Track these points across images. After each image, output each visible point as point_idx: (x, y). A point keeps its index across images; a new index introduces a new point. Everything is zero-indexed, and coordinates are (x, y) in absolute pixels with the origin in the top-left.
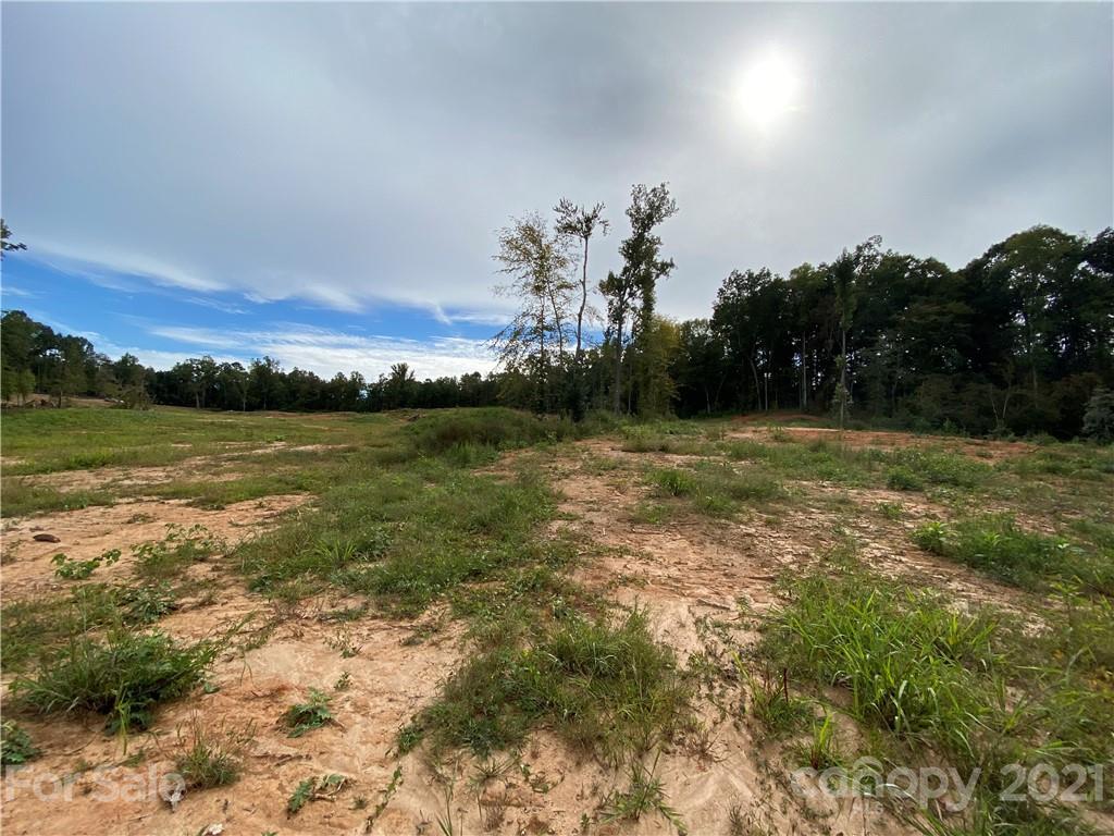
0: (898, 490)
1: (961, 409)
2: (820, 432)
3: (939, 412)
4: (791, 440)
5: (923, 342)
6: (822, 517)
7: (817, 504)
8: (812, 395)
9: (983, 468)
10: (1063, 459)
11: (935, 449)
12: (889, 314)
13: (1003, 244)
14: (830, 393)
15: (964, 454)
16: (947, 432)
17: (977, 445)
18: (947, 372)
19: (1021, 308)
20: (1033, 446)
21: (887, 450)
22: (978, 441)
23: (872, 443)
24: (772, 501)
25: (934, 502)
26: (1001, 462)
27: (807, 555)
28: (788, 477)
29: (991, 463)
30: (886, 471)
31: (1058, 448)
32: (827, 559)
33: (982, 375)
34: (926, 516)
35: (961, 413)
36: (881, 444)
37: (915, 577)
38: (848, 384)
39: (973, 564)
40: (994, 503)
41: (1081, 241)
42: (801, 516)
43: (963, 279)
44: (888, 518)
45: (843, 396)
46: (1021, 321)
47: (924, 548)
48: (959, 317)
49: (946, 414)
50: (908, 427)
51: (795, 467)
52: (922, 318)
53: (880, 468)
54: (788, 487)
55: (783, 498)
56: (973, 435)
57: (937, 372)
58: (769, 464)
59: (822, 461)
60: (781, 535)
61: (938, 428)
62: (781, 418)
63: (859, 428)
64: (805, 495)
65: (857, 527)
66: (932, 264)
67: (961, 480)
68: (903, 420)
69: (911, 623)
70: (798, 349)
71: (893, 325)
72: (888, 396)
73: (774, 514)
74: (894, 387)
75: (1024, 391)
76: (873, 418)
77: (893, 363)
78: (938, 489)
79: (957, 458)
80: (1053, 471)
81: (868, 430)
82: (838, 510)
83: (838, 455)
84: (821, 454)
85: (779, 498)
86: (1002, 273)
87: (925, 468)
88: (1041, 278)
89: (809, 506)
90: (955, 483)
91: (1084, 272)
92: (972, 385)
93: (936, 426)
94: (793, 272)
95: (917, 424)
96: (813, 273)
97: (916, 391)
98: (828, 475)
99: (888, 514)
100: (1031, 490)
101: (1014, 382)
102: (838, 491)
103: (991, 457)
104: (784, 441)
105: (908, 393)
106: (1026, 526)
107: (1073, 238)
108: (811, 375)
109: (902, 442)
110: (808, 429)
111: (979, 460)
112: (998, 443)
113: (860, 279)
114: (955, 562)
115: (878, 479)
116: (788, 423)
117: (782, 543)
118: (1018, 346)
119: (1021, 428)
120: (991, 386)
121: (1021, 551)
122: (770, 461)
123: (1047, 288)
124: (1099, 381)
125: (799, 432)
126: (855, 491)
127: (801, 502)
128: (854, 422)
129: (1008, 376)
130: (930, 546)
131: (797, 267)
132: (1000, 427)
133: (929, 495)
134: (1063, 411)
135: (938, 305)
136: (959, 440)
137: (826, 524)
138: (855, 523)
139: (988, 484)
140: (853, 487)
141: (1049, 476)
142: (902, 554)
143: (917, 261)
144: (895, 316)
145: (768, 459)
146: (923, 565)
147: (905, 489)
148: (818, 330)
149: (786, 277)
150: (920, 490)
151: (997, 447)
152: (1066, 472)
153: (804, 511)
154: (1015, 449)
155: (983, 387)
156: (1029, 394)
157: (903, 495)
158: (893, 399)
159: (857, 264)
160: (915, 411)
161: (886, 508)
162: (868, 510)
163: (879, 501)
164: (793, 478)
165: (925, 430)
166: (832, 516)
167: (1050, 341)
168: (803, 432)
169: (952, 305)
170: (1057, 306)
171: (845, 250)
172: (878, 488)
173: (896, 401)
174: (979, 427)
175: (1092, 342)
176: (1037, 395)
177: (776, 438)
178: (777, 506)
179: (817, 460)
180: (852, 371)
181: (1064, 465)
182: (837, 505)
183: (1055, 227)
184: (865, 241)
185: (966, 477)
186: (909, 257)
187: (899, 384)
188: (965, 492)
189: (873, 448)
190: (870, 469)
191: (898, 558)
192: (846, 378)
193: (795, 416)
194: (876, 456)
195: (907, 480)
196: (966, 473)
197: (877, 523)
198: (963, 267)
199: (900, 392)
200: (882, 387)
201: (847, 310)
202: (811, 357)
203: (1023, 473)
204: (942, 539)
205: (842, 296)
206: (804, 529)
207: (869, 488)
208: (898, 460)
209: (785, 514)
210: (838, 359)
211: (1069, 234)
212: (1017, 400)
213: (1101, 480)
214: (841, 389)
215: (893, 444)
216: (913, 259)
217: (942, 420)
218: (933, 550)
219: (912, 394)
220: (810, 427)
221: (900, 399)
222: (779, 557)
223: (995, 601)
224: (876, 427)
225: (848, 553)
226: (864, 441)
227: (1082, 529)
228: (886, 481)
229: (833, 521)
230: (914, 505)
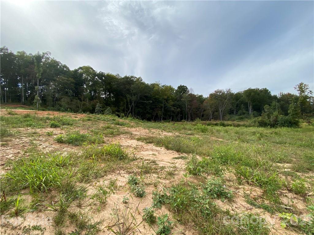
0: (53, 128)
1: (72, 106)
2: (28, 111)
3: (67, 106)
4: (16, 114)
5: (62, 87)
6: (26, 139)
7: (24, 135)
8: (26, 98)
9: (75, 120)
10: (91, 117)
11: (65, 116)
12: (54, 77)
13: (82, 67)
14: (33, 99)
15: (72, 117)
16: (69, 112)
17: (75, 115)
18: (69, 96)
19: (85, 83)
20: (86, 115)
21: (52, 117)
22: (75, 114)
23: (47, 115)
24: (5, 137)
25: (63, 130)
26: (79, 118)
27: (19, 153)
28: (13, 127)
29: (77, 119)
30: (50, 123)
31: (91, 115)
32: (26, 152)
33: (77, 98)
34: (60, 133)
35: (72, 107)
36: (50, 115)
37: (55, 150)
38: (40, 96)
39: (69, 143)
40: (76, 128)
41: (96, 72)
42: (18, 140)
43: (73, 73)
44: (49, 136)
45: (38, 100)
46: (85, 87)
47: (58, 142)
48: (72, 83)
49: (69, 107)
50: (59, 110)
51: (17, 123)
52: (62, 80)
53: (49, 122)
54: (13, 131)
55: (11, 135)
56: (75, 113)
57: (66, 96)
58: (5, 123)
59: (28, 121)
60: (8, 148)
61: (67, 110)
62: (13, 106)
63: (44, 110)
64: (20, 133)
65: (39, 140)
66: (65, 66)
67: (70, 123)
68: (57, 108)
69: (50, 162)
70: (20, 81)
71: (55, 80)
72: (53, 101)
73: (6, 141)
74: (55, 98)
75: (85, 103)
76: (48, 107)
77: (54, 92)
78: (64, 126)
79: (70, 118)
80: (89, 120)
81: (47, 111)
82: (33, 136)
83: (34, 119)
84: (28, 119)
85: (8, 135)
86: (81, 74)
87: (61, 121)
88: (89, 78)
89: (21, 136)
90: (69, 124)
91: (97, 79)
92: (75, 100)
93: (66, 110)
94: (19, 52)
95: (61, 109)
96: (27, 56)
97: (61, 100)
98: (30, 125)
99: (49, 135)
100: (84, 124)
101: (83, 100)
102: (33, 130)
103: (77, 118)
104: (13, 114)
105: (59, 101)
106: (82, 133)
107: (95, 71)
108: (26, 91)
109: (56, 114)
110: (24, 110)
111: (75, 119)
112: (79, 114)
113: (44, 63)
114: (66, 144)
115: (48, 125)
116: (16, 108)
117: (8, 151)
118: (84, 92)
119: (84, 111)
120: (79, 101)
121: (79, 138)
122: (6, 122)
123: (90, 80)
124: (99, 102)
125: (20, 111)
126: (40, 129)
127: (19, 135)
128: (42, 108)
129: (82, 99)
130: (60, 141)
131: (20, 51)
132: (80, 111)
133: (61, 128)
134: (92, 107)
135: (67, 78)
136: (71, 114)
137: (27, 141)
138: (38, 139)
139: (76, 124)
140: (39, 128)
141: (88, 121)
142: (52, 145)
143: (61, 64)
144: (55, 78)
145: (4, 121)
146: (57, 146)
147: (55, 127)
148: (28, 76)
149: (15, 53)
150: (59, 127)
151: (79, 115)
152: (91, 120)
153: (19, 138)
154: (83, 116)
155: (77, 101)
156: (86, 103)
157: (54, 129)
158: (55, 102)
159: (43, 58)
160: (61, 106)
161: (48, 133)
162: (43, 135)
163: (47, 132)
164: (15, 128)
165: (63, 111)
166: (30, 138)
167: (90, 92)
168: (21, 111)
169: (70, 79)
170: (92, 85)
171: (38, 52)
172: (47, 128)
173: (55, 103)
174: (76, 111)
175: (98, 94)
176: (88, 104)
177: (10, 114)
178: (7, 138)
179: (26, 121)
180: (41, 92)
181: (91, 119)
182: (32, 135)
183: (92, 67)
184: (46, 52)
185: (71, 123)
186: (59, 62)
187: (56, 98)
188: (70, 126)
189: (47, 116)
190: (45, 123)
191: (50, 146)
192: (39, 94)
193: (19, 105)
194: (48, 118)
195: (56, 125)
196: (71, 122)
197: (45, 138)
198: (73, 70)
199: (57, 100)
200: (51, 98)
201: (39, 72)
202: (26, 85)
203: (83, 121)
204: (62, 139)
205: (37, 67)
206: (18, 144)
207: (44, 128)
208: (54, 119)
209: (11, 141)
210: (36, 87)
211: (94, 70)
212: (84, 105)
213: (97, 121)
214: (37, 97)
215: (54, 115)
216: (60, 63)
217: (68, 108)
218: (60, 142)
219: (60, 101)
220: (25, 109)
221: (57, 102)
222: (6, 156)
223: (73, 150)
224: (49, 110)
225: (34, 148)
226: (44, 114)
227: (92, 131)
228: (50, 126)
229: (30, 140)
230: (56, 131)
